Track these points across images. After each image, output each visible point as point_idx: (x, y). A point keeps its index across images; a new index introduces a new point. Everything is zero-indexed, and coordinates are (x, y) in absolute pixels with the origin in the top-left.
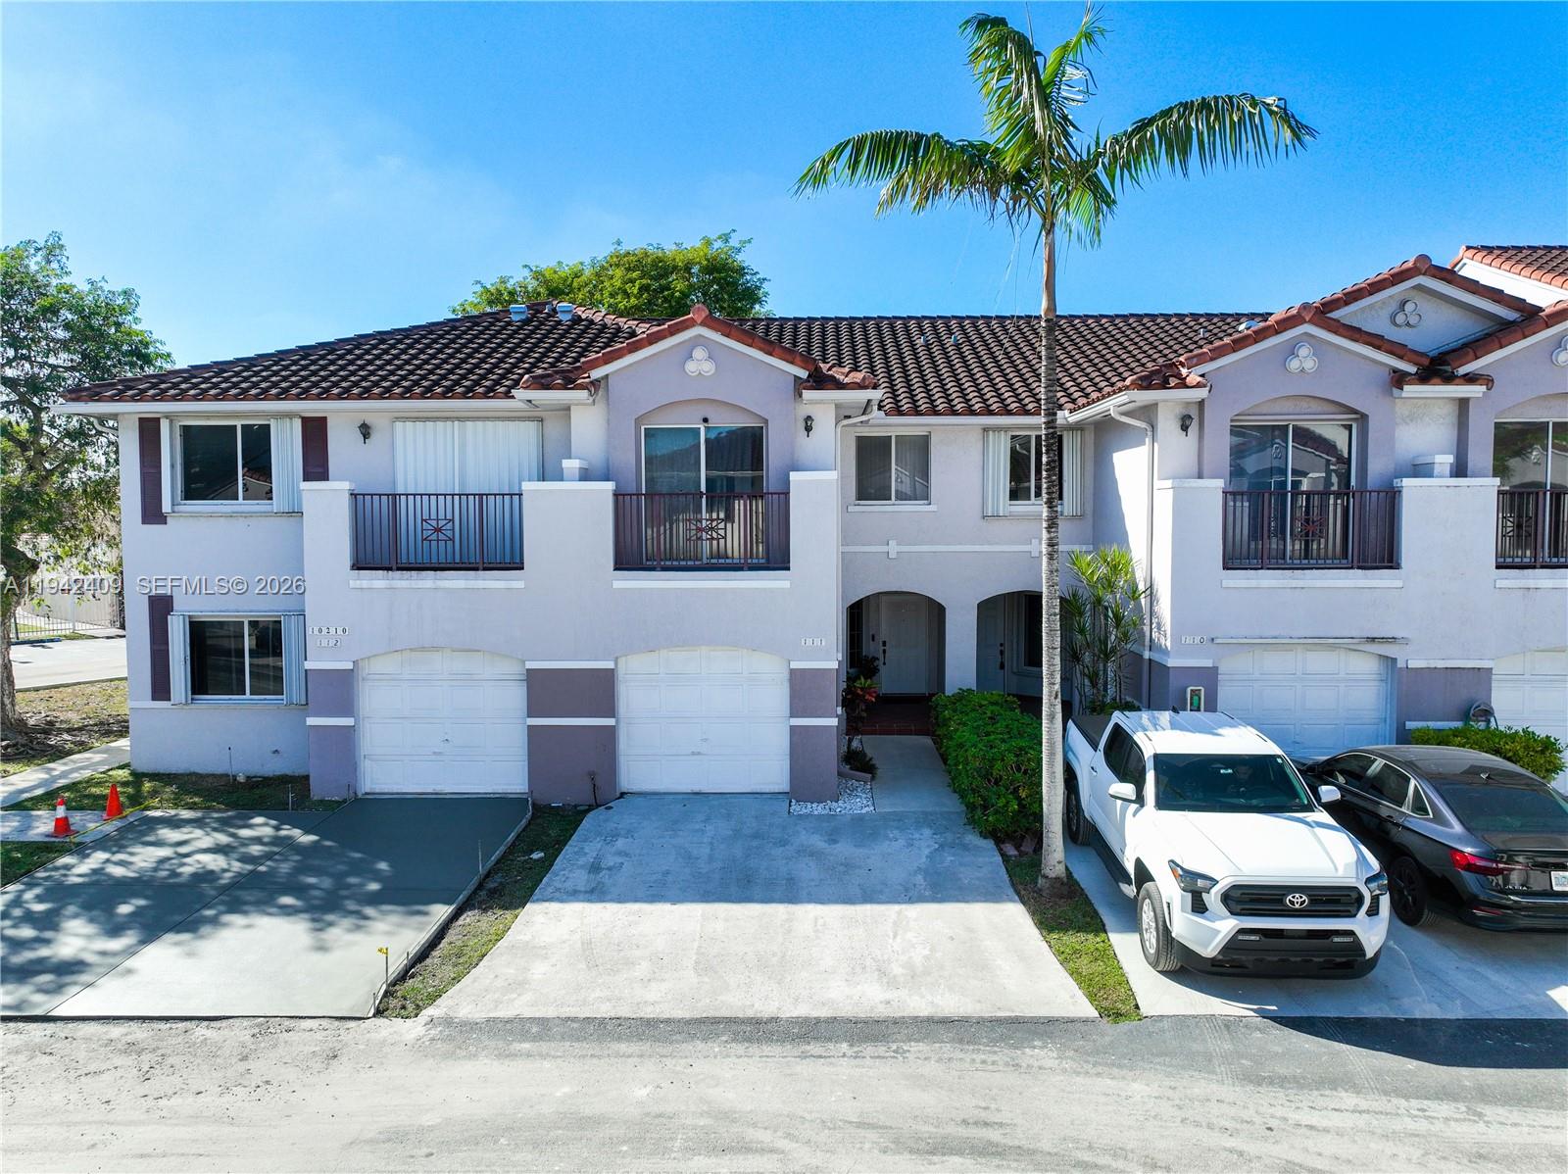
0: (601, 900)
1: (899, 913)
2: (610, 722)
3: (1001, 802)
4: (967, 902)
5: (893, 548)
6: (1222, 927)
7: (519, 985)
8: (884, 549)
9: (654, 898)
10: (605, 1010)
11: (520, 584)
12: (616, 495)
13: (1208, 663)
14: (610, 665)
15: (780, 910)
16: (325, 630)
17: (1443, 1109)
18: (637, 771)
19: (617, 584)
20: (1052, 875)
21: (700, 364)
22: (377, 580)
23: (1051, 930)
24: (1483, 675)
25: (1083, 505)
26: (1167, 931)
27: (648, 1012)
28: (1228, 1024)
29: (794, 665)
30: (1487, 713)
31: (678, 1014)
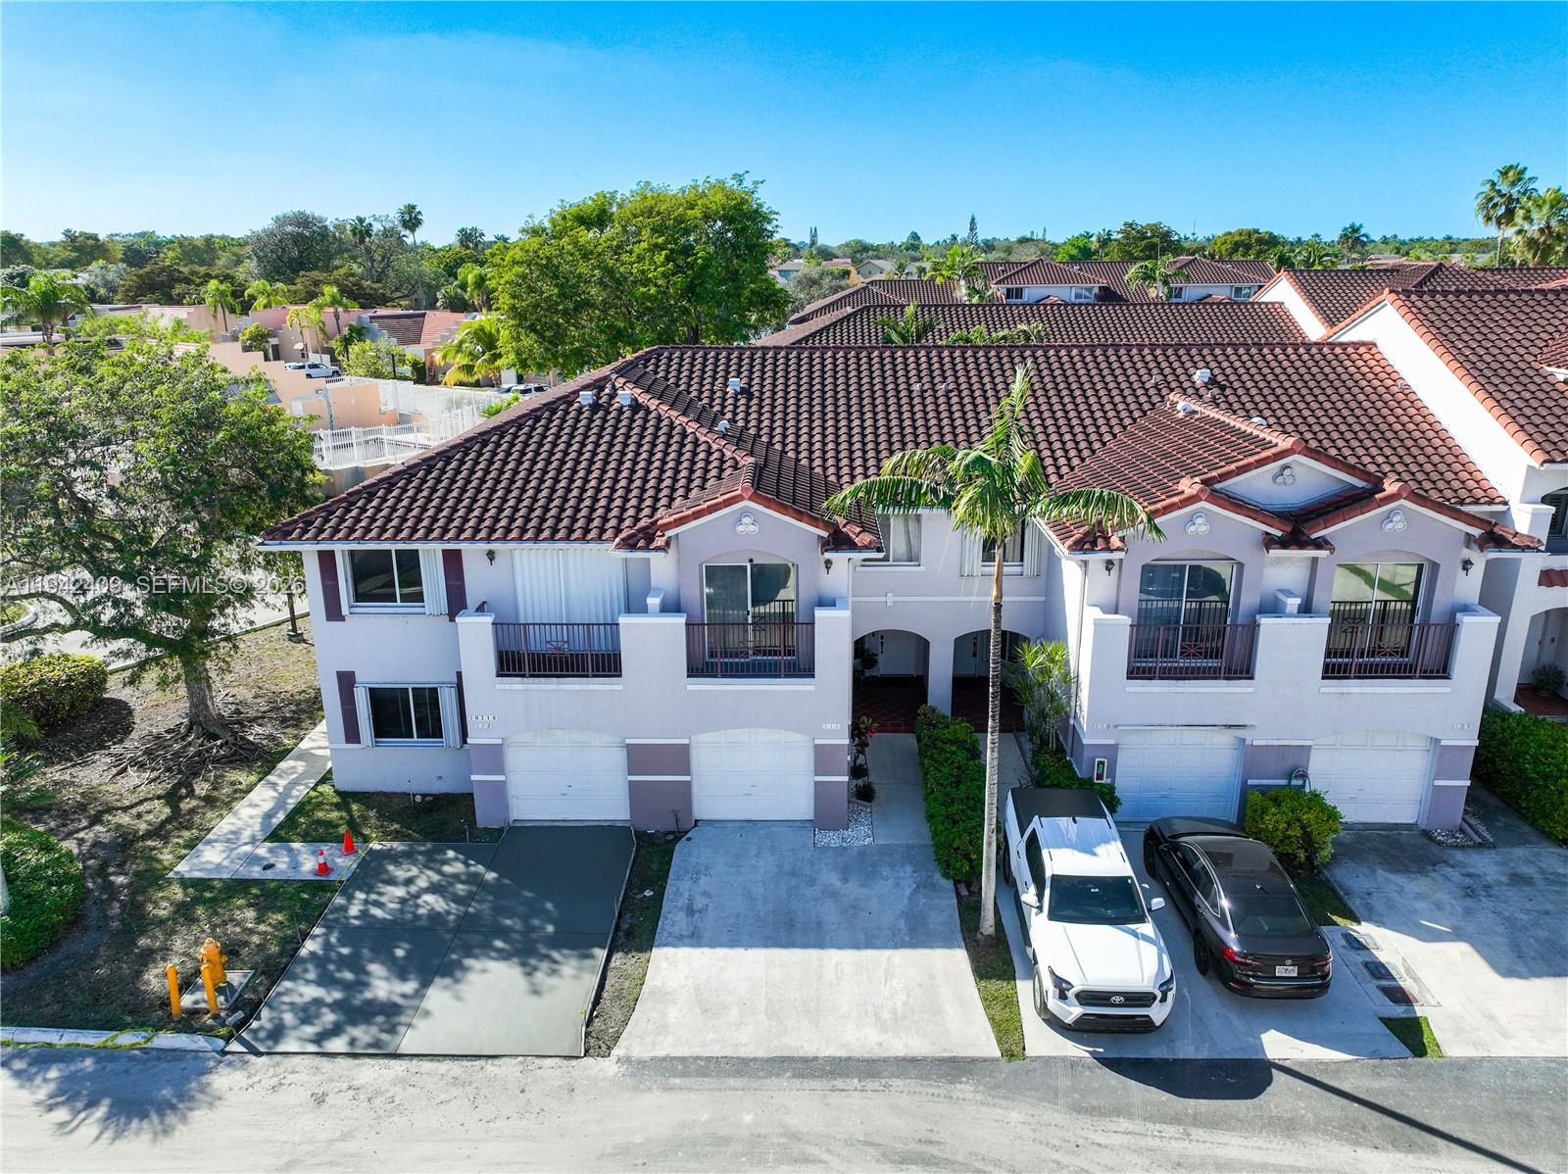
0: (699, 945)
1: (889, 959)
2: (687, 778)
3: (958, 865)
4: (931, 947)
5: (890, 599)
6: (1073, 1012)
7: (663, 1028)
8: (883, 599)
9: (733, 943)
10: (717, 1051)
11: (620, 687)
12: (687, 625)
13: (1112, 742)
14: (686, 741)
15: (813, 954)
16: (480, 718)
17: (1171, 1130)
18: (707, 804)
19: (689, 687)
20: (986, 933)
21: (747, 527)
22: (515, 685)
23: (981, 978)
24: (1305, 750)
25: (1039, 567)
26: (1045, 1005)
27: (743, 1053)
28: (1073, 1064)
29: (817, 742)
30: (1304, 776)
31: (761, 1054)
